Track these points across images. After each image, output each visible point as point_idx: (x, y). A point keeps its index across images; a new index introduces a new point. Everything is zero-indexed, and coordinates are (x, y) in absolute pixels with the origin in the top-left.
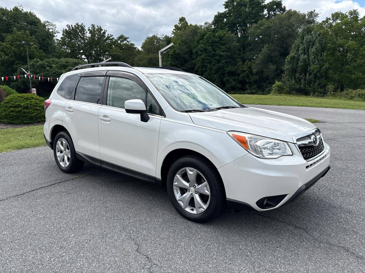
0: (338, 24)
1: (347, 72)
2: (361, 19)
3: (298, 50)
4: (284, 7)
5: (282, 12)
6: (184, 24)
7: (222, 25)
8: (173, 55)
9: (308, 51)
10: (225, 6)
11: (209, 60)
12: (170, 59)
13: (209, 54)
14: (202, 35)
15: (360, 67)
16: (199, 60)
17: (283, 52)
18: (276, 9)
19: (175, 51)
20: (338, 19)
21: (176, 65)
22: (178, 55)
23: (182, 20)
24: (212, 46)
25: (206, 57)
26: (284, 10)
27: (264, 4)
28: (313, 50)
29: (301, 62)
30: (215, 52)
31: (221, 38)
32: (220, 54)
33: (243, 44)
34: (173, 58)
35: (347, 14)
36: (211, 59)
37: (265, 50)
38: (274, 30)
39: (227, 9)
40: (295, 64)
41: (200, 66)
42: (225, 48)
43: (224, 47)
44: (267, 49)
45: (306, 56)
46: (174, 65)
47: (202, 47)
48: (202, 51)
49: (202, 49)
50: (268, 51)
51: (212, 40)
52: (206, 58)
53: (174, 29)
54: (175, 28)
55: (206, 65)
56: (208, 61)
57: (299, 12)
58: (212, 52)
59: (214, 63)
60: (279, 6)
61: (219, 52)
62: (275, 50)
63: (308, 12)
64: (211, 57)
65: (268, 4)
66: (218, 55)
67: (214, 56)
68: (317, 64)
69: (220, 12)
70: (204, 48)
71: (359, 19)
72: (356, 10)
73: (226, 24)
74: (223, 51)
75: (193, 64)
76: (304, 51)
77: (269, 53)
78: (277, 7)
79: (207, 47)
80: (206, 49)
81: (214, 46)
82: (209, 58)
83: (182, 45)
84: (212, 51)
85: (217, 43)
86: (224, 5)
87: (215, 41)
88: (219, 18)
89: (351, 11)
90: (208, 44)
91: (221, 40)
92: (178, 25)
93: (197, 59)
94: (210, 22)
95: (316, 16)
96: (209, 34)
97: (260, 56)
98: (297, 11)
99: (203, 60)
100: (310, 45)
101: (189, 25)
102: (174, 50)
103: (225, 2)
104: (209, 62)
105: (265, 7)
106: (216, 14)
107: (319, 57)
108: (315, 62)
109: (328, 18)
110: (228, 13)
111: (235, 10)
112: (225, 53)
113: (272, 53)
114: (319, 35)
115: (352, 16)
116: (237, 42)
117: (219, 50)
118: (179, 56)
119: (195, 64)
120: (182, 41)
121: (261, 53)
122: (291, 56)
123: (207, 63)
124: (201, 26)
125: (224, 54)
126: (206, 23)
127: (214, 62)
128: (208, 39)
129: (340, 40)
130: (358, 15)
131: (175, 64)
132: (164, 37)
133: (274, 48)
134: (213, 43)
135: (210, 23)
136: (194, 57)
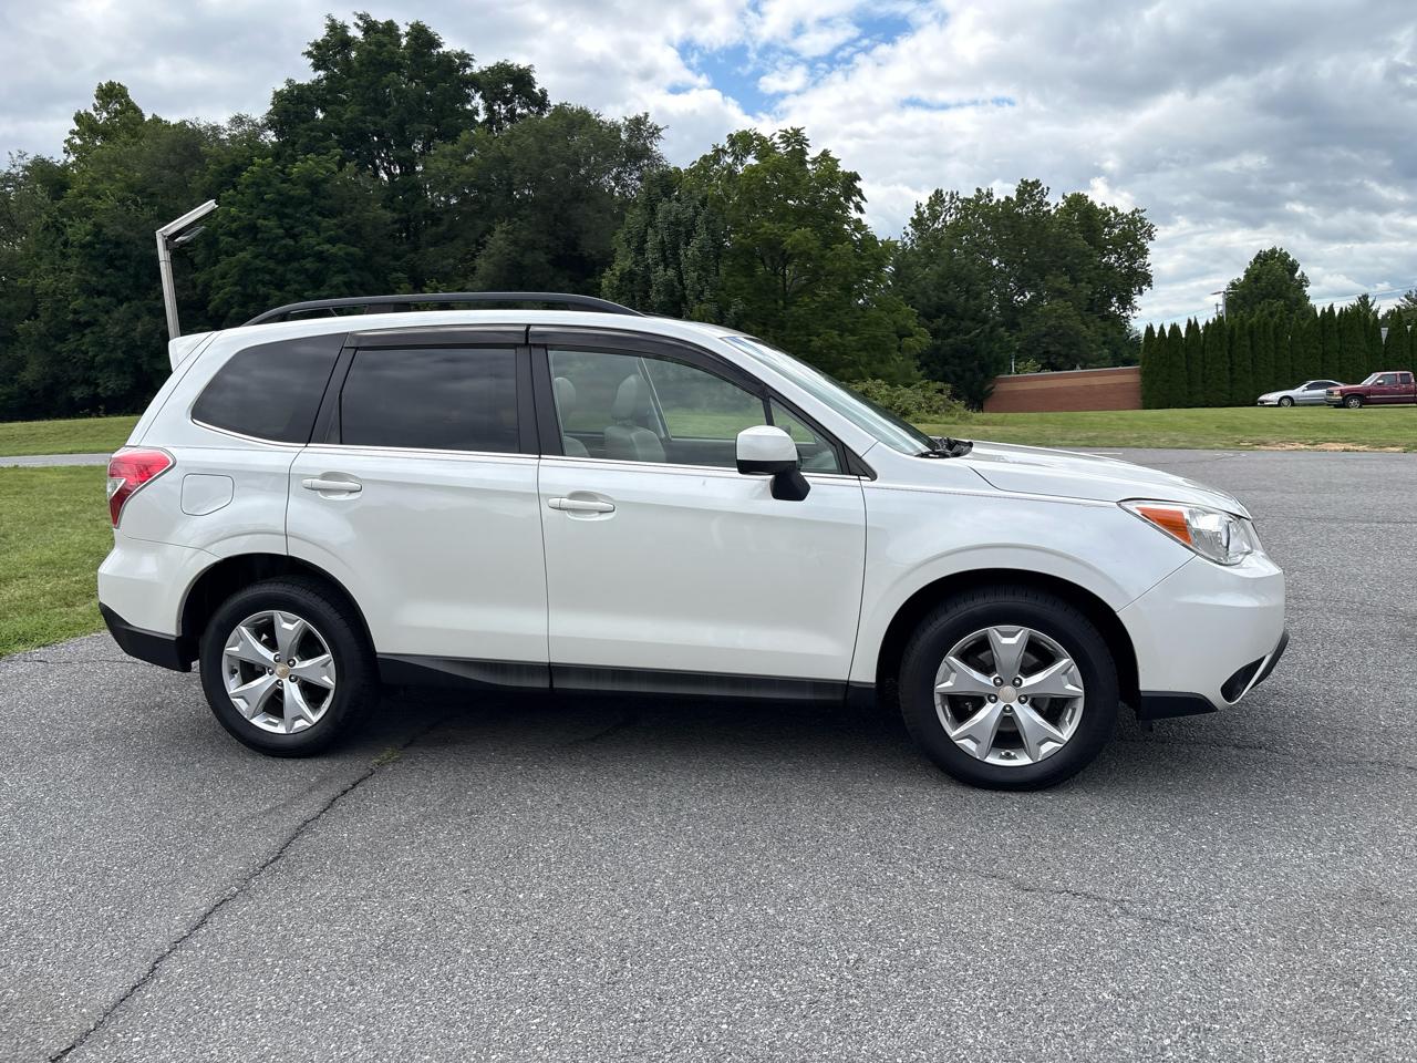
0: (752, 169)
1: (797, 329)
2: (814, 161)
3: (640, 250)
4: (544, 92)
5: (535, 110)
6: (122, 112)
7: (313, 134)
8: (90, 245)
9: (676, 255)
10: (312, 60)
11: (271, 272)
12: (73, 263)
13: (271, 247)
14: (226, 165)
15: (828, 310)
16: (227, 274)
17: (562, 252)
18: (513, 95)
19: (101, 231)
20: (750, 153)
21: (108, 290)
22: (118, 245)
23: (111, 94)
24: (281, 216)
25: (258, 261)
26: (540, 101)
27: (468, 71)
28: (691, 251)
29: (658, 291)
30: (296, 242)
31: (314, 185)
32: (322, 252)
33: (404, 215)
34: (92, 258)
35: (776, 139)
36: (280, 269)
37: (498, 240)
38: (523, 170)
39: (322, 73)
40: (637, 298)
41: (232, 297)
42: (341, 227)
43: (335, 224)
44: (505, 239)
45: (671, 272)
46: (100, 288)
47: (234, 219)
48: (234, 234)
49: (234, 226)
50: (511, 248)
51: (279, 193)
52: (258, 263)
53: (73, 132)
54: (77, 128)
55: (261, 292)
56: (267, 277)
57: (598, 115)
58: (284, 242)
59: (296, 286)
60: (524, 86)
61: (313, 241)
62: (532, 246)
63: (626, 118)
64: (279, 262)
65: (483, 73)
66: (309, 255)
67: (292, 257)
68: (709, 301)
69: (298, 82)
70: (246, 222)
71: (808, 158)
72: (799, 130)
73: (326, 130)
74: (332, 241)
75: (195, 287)
76: (664, 255)
77: (514, 254)
78: (516, 91)
79: (260, 221)
80: (253, 229)
81: (287, 216)
82: (272, 265)
83: (135, 202)
84: (283, 238)
85: (302, 204)
86: (309, 54)
87: (293, 197)
88: (291, 106)
89: (786, 131)
90: (262, 205)
91: (315, 193)
92: (94, 113)
93: (217, 267)
94: (254, 117)
95: (653, 133)
96: (262, 166)
97: (483, 264)
98: (591, 110)
99: (246, 271)
100: (678, 233)
101: (147, 119)
102: (95, 225)
103: (312, 45)
104: (271, 283)
105: (475, 82)
106: (282, 86)
107: (712, 278)
108: (702, 292)
109: (720, 147)
110: (329, 90)
111: (359, 81)
112: (340, 249)
113: (522, 256)
114: (703, 204)
115: (790, 149)
116: (384, 207)
117: (311, 233)
118: (121, 251)
119: (207, 285)
120: (130, 187)
121: (483, 252)
122: (623, 269)
123: (264, 284)
124: (216, 129)
125: (334, 250)
126: (238, 121)
127: (295, 282)
128: (258, 185)
129: (766, 224)
130: (807, 145)
131: (107, 286)
132: (25, 162)
133: (530, 237)
134: (284, 205)
135: (259, 121)
136: (197, 260)
